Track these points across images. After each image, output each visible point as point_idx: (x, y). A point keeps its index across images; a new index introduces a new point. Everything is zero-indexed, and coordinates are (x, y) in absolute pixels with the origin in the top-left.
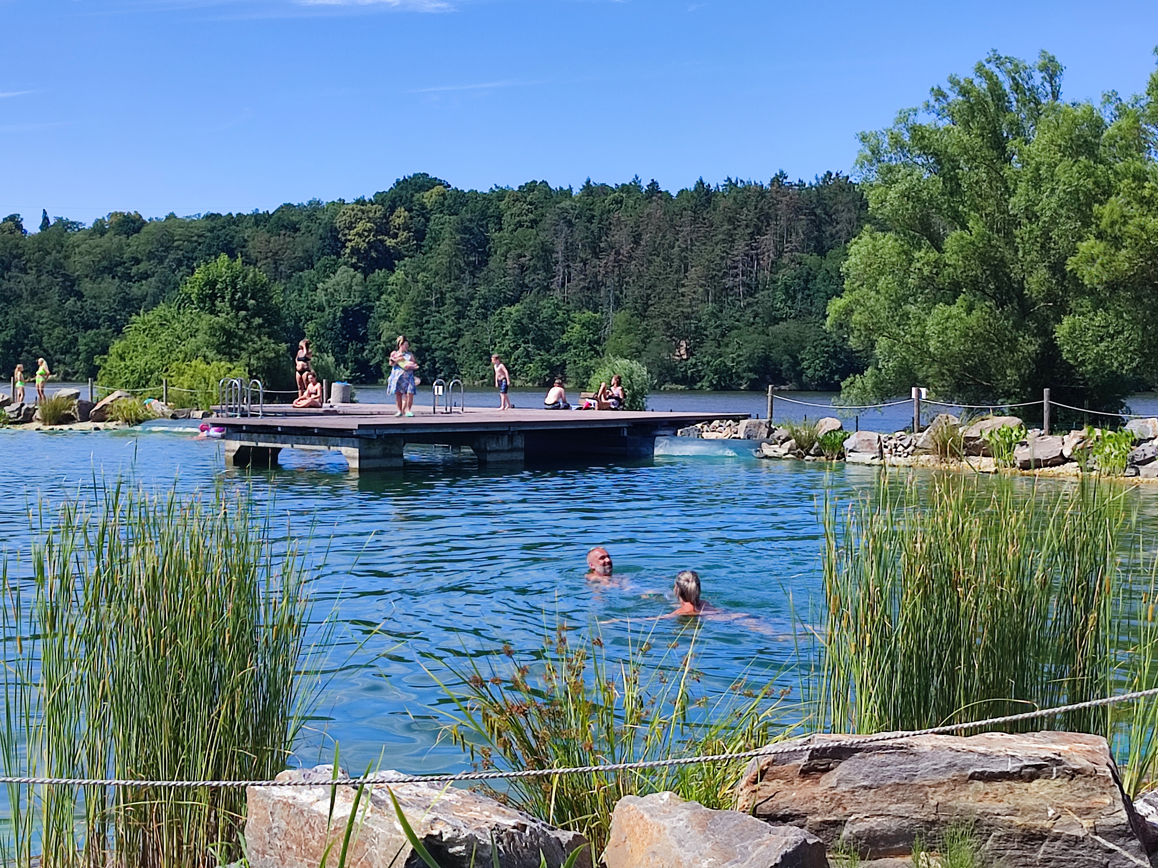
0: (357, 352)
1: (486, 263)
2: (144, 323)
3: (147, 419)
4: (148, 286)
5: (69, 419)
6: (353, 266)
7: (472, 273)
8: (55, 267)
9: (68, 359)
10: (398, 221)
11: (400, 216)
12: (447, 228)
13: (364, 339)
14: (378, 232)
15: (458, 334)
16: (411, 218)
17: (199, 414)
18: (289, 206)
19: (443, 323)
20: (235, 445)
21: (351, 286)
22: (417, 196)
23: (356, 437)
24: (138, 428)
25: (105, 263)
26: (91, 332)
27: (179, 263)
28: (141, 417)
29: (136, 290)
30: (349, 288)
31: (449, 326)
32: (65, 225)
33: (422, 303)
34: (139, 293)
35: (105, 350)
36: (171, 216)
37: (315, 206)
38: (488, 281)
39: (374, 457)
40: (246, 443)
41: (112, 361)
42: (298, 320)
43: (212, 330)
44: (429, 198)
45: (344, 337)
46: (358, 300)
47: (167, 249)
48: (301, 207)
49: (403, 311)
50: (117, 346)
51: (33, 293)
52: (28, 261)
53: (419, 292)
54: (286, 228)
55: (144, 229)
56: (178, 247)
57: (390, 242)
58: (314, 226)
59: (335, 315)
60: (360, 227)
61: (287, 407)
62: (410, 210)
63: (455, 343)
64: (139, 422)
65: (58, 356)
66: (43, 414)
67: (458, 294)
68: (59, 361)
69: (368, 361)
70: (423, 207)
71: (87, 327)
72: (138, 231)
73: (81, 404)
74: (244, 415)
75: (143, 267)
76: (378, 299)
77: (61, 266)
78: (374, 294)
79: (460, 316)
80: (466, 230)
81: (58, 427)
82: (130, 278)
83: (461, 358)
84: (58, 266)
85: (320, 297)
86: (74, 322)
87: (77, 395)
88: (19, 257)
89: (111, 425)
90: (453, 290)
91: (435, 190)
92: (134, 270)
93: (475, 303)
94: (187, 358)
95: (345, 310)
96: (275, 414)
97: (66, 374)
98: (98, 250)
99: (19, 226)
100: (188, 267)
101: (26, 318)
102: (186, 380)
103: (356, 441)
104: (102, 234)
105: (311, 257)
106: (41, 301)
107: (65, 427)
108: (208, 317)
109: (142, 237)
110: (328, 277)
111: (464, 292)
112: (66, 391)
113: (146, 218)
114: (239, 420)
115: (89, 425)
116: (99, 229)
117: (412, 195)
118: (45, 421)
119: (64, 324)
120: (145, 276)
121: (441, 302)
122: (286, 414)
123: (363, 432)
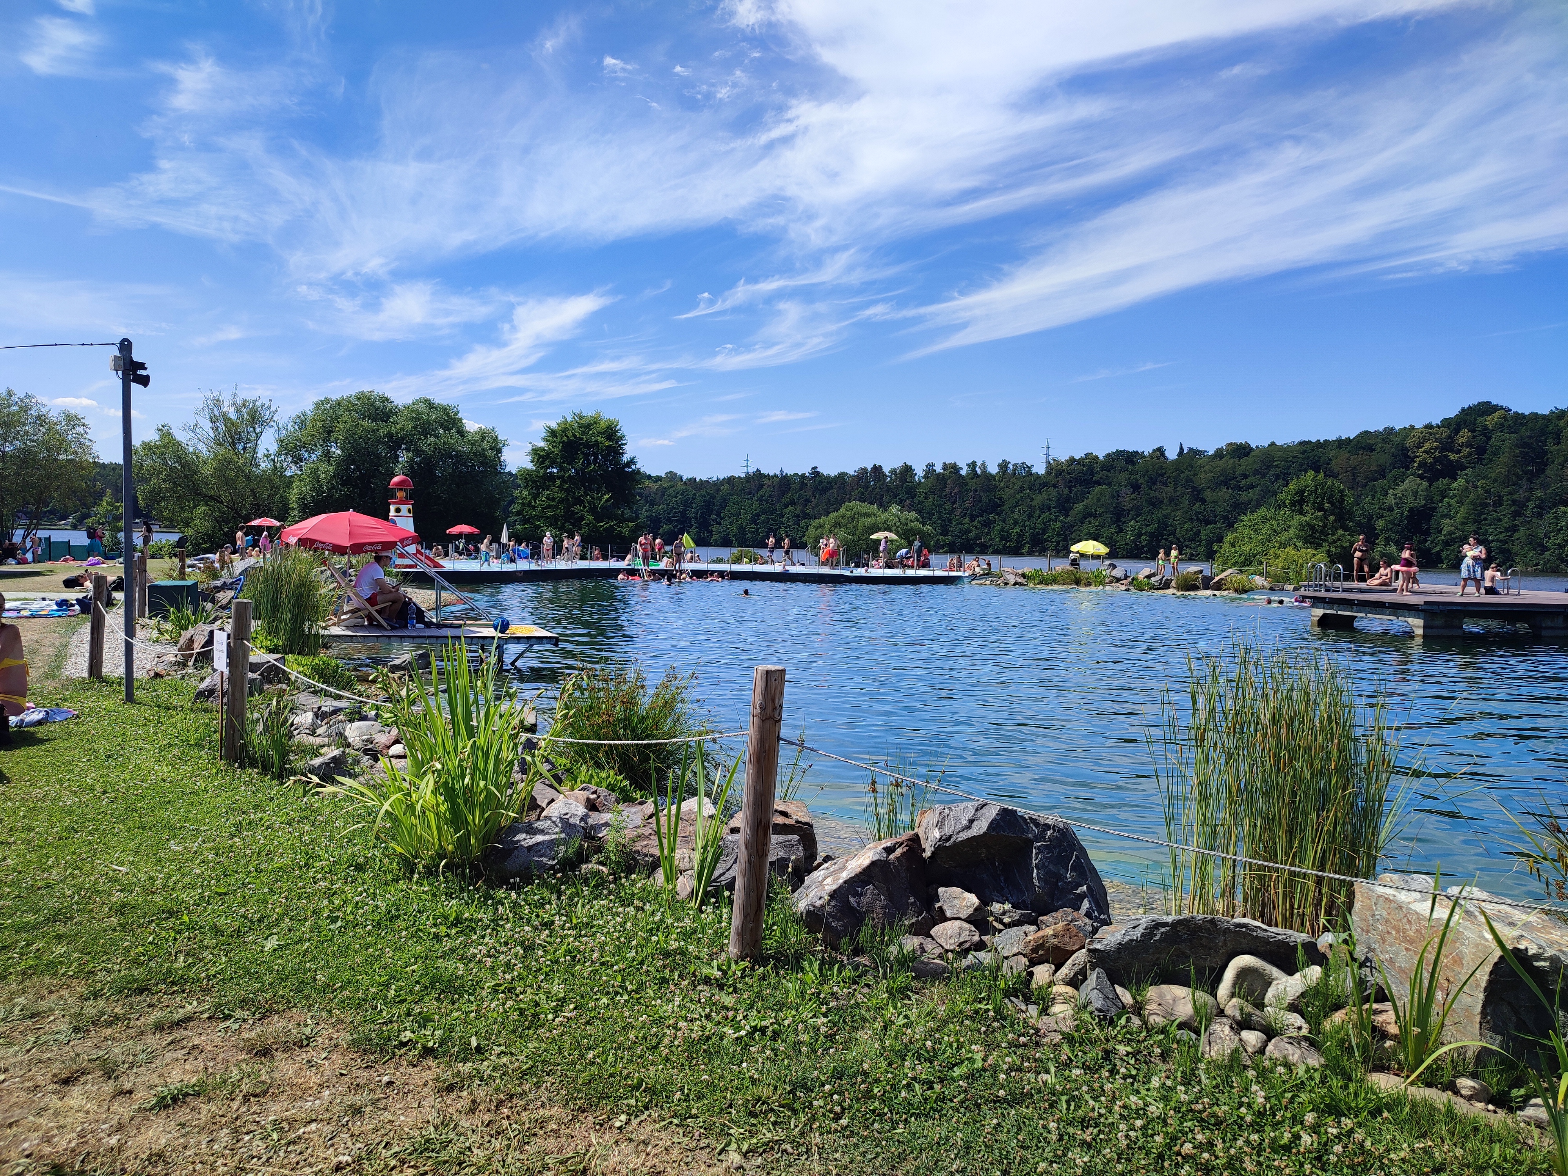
0: (1419, 542)
1: (1543, 471)
2: (1250, 520)
3: (1251, 589)
4: (1253, 494)
5: (1195, 588)
6: (1420, 476)
7: (1530, 480)
8: (1187, 481)
9: (1193, 545)
10: (1461, 440)
11: (1464, 435)
12: (1507, 444)
13: (1427, 533)
14: (1443, 449)
15: (1514, 529)
16: (1474, 437)
17: (1291, 587)
18: (1367, 432)
19: (1500, 520)
20: (1319, 612)
21: (1417, 492)
22: (1480, 419)
23: (1422, 610)
24: (1244, 596)
25: (1222, 478)
26: (1210, 526)
27: (1277, 477)
28: (1247, 588)
29: (1244, 496)
30: (1415, 494)
31: (1506, 521)
32: (1194, 452)
33: (1481, 504)
34: (1246, 498)
35: (1220, 540)
36: (1273, 444)
37: (1389, 431)
38: (1544, 486)
39: (1437, 627)
40: (1328, 612)
41: (1226, 546)
42: (1370, 518)
43: (1302, 527)
44: (1490, 420)
45: (1409, 531)
46: (1423, 503)
47: (1268, 468)
48: (1377, 433)
49: (1463, 510)
50: (1229, 537)
51: (1171, 500)
52: (1169, 477)
53: (1478, 496)
54: (1364, 449)
55: (1253, 454)
56: (1277, 466)
57: (1453, 457)
58: (1387, 447)
59: (1402, 513)
60: (1427, 446)
61: (1362, 585)
62: (1473, 431)
63: (1511, 536)
64: (1246, 592)
65: (1187, 543)
66: (1177, 583)
67: (1514, 497)
68: (1187, 546)
69: (1430, 550)
70: (1485, 427)
71: (1208, 522)
72: (1247, 455)
73: (1204, 577)
74: (1327, 590)
75: (1249, 481)
76: (1441, 501)
77: (1192, 481)
78: (1437, 498)
79: (1516, 514)
80: (1525, 445)
81: (1187, 593)
82: (1240, 488)
83: (1516, 548)
84: (1189, 480)
85: (1391, 500)
86: (1198, 520)
87: (1201, 571)
88: (1162, 475)
89: (1225, 593)
90: (1510, 494)
91: (1497, 414)
92: (1243, 482)
93: (1531, 504)
94: (1283, 546)
95: (1411, 510)
96: (1351, 591)
97: (1192, 555)
98: (1218, 469)
99: (1163, 454)
100: (1284, 479)
101: (1166, 517)
102: (1280, 562)
103: (1422, 614)
104: (1221, 458)
105: (1384, 470)
106: (1176, 505)
107: (1192, 593)
108: (1298, 517)
109: (1250, 459)
110: (1398, 485)
111: (1520, 495)
112: (1193, 568)
113: (1253, 446)
114: (1323, 594)
115: (1209, 592)
116: (1219, 454)
117: (1476, 419)
118: (1178, 588)
119: (1192, 520)
120: (1251, 487)
121: (1498, 503)
122: (1361, 591)
123: (1428, 607)
